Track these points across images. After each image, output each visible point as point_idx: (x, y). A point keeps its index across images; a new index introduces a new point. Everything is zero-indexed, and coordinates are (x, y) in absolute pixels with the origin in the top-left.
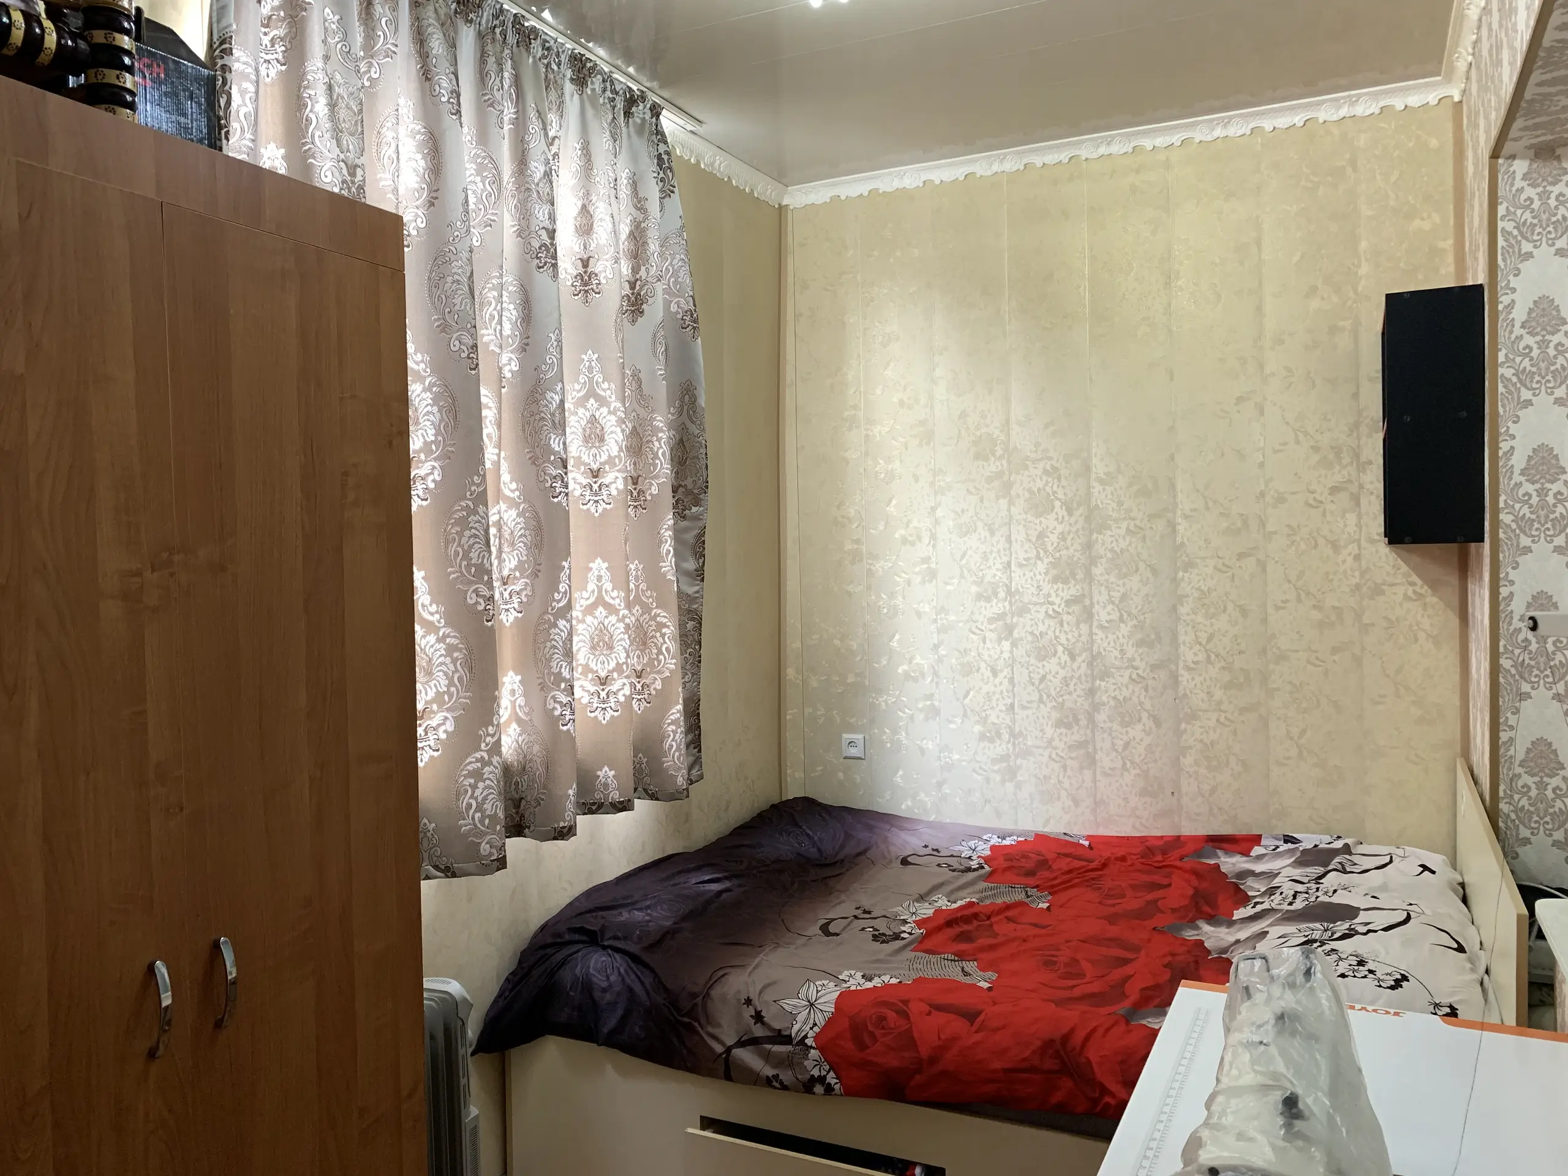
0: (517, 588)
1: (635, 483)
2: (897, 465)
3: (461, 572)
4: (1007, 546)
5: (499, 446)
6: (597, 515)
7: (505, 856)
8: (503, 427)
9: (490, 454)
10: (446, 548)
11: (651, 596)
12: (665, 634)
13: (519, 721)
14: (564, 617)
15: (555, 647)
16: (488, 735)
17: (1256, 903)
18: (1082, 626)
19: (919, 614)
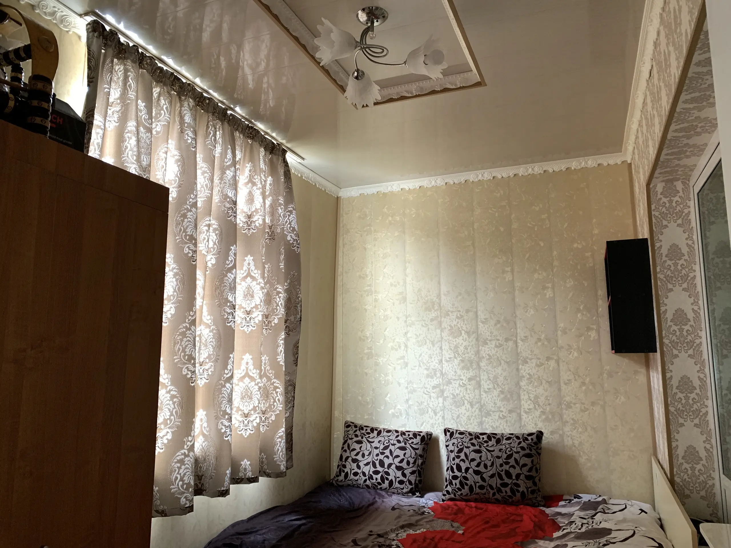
0: (207, 367)
1: (267, 318)
2: (388, 312)
3: (180, 358)
4: (441, 351)
5: (203, 298)
6: (248, 332)
7: (193, 505)
8: (206, 289)
9: (199, 301)
10: (174, 346)
11: (271, 373)
12: (278, 392)
13: (204, 435)
14: (229, 382)
15: (224, 397)
16: (188, 441)
17: (564, 529)
18: (476, 391)
19: (399, 384)
